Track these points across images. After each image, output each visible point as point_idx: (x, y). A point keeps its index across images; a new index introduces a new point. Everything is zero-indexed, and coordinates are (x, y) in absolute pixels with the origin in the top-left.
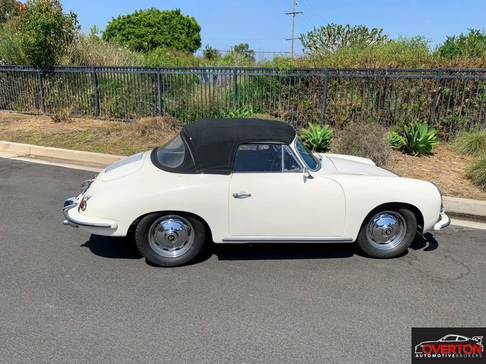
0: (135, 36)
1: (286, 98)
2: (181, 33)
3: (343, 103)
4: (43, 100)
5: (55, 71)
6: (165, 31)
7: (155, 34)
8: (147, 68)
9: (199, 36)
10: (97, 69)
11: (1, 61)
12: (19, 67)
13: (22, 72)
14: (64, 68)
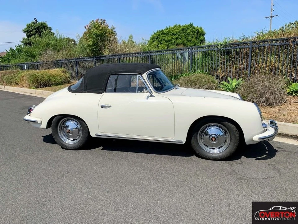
0: (165, 41)
1: (223, 64)
2: (193, 37)
3: (264, 65)
5: (102, 58)
6: (183, 37)
7: (177, 39)
9: (204, 38)
10: (120, 56)
11: (80, 56)
12: (87, 58)
13: (88, 61)
14: (105, 56)
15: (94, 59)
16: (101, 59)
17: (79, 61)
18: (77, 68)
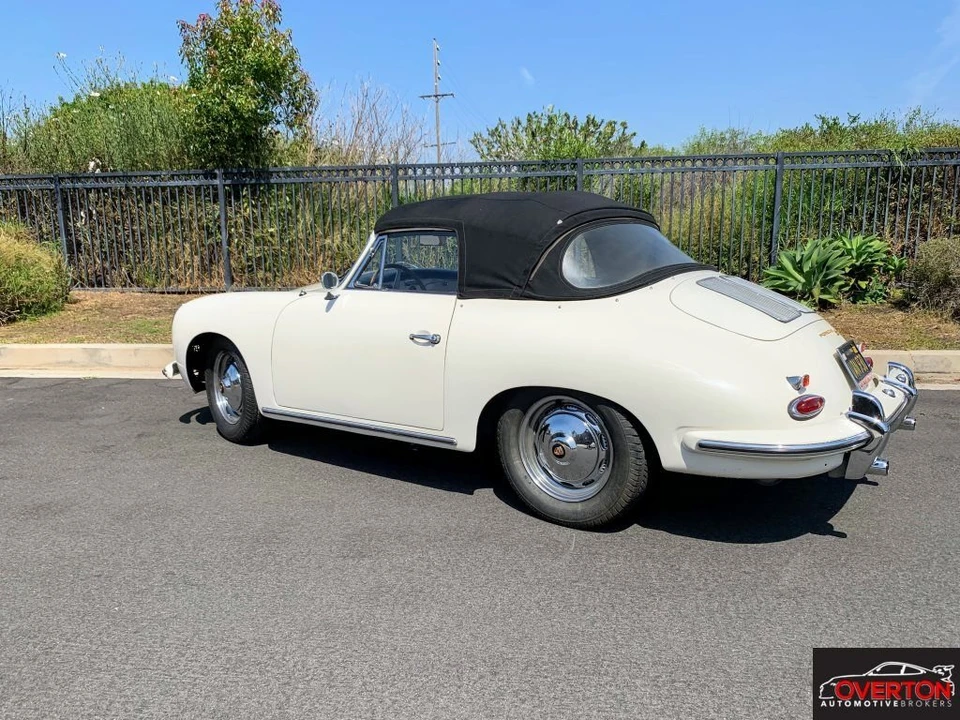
1: (901, 212)
4: (229, 254)
10: (401, 172)
11: (92, 164)
12: (154, 177)
13: (164, 189)
14: (298, 172)
15: (217, 182)
16: (270, 186)
17: (89, 190)
18: (66, 226)
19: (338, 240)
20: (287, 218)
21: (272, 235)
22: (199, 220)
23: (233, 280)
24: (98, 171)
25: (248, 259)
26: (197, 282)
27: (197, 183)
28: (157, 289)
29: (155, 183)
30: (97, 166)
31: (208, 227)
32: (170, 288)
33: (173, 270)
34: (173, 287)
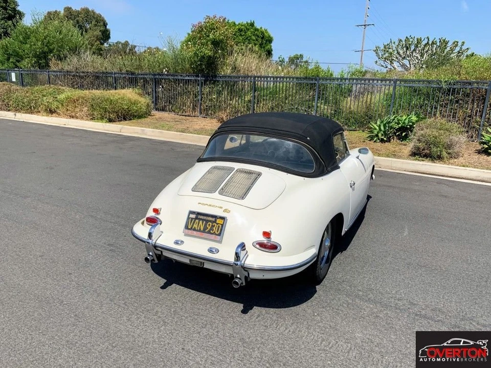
1: (445, 107)
4: (201, 104)
8: (306, 78)
9: (271, 48)
10: (257, 79)
11: (164, 70)
12: (181, 76)
13: (184, 80)
14: (225, 76)
15: (199, 79)
16: (215, 81)
17: (162, 79)
18: (155, 90)
19: (234, 102)
20: (219, 93)
21: (214, 98)
22: (193, 91)
23: (201, 113)
24: (166, 73)
25: (207, 106)
26: (191, 113)
27: (193, 78)
28: (179, 114)
29: (182, 78)
30: (166, 71)
31: (195, 95)
32: (183, 114)
33: (184, 108)
34: (184, 114)
